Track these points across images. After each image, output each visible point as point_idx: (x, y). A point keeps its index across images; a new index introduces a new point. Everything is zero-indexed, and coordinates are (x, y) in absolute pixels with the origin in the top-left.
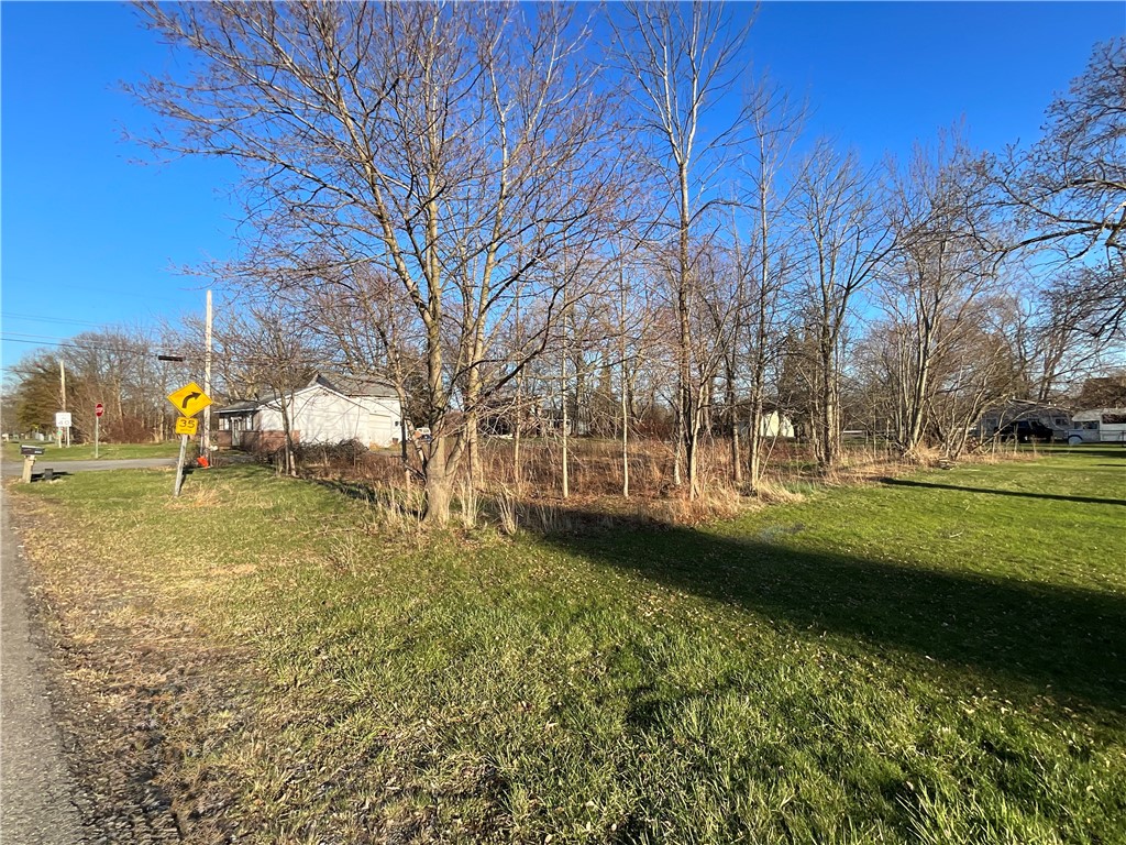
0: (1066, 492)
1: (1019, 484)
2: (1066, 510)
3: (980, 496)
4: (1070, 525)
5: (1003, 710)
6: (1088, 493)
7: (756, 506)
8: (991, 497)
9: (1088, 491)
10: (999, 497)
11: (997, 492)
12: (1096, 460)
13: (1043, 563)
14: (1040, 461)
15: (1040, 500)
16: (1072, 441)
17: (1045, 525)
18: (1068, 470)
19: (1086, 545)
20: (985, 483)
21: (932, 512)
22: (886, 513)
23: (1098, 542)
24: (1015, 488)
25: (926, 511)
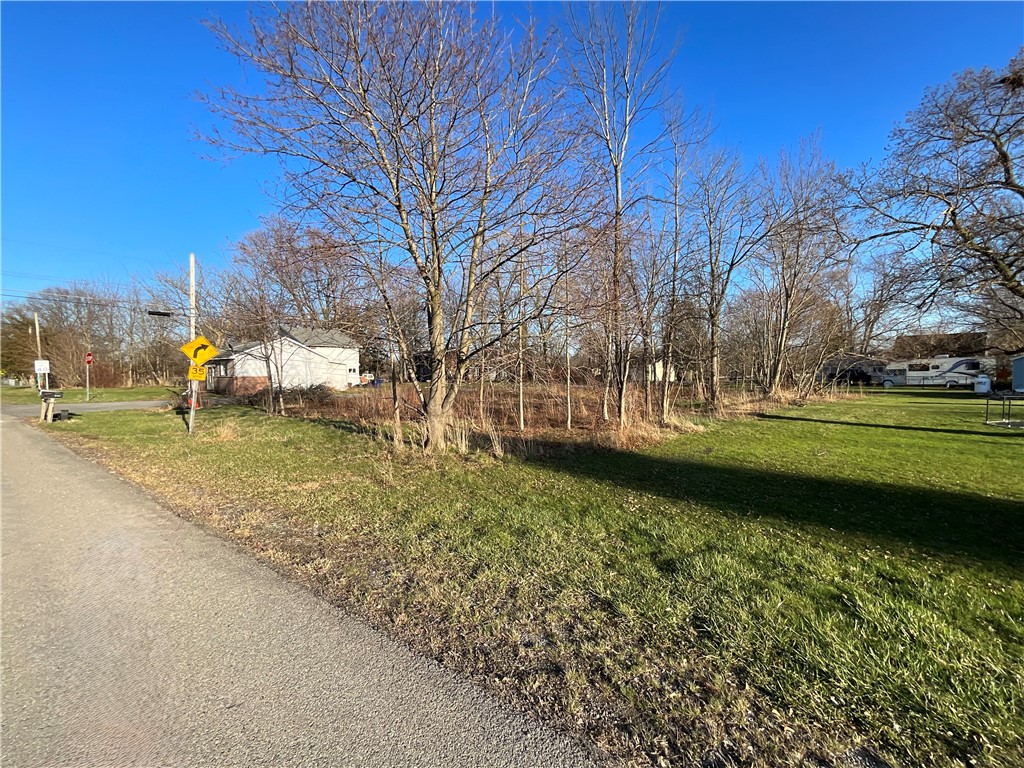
0: (891, 422)
1: (856, 417)
2: (893, 435)
3: (831, 426)
4: (898, 446)
5: (886, 557)
6: (906, 423)
7: (673, 436)
8: (838, 427)
9: (905, 421)
10: (844, 426)
11: (842, 423)
12: (907, 399)
13: (886, 471)
14: (865, 400)
15: (873, 428)
16: (887, 385)
17: (881, 445)
18: (889, 406)
19: (912, 459)
20: (833, 418)
21: (800, 437)
22: (768, 439)
23: (920, 456)
24: (853, 420)
25: (795, 437)
